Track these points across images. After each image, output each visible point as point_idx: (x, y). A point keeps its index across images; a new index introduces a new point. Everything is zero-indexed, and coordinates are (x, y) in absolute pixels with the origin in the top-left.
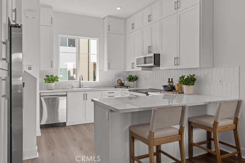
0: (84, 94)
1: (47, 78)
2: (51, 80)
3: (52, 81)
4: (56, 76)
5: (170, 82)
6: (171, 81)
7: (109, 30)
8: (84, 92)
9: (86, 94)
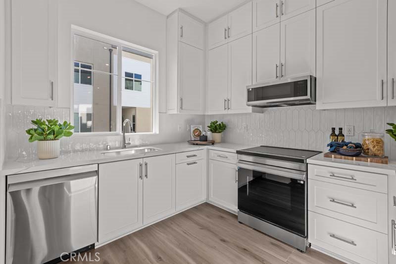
0: (141, 165)
1: (35, 127)
2: (49, 134)
3: (52, 136)
4: (65, 122)
5: (336, 135)
6: (337, 132)
7: (182, 36)
8: (141, 161)
9: (146, 164)
